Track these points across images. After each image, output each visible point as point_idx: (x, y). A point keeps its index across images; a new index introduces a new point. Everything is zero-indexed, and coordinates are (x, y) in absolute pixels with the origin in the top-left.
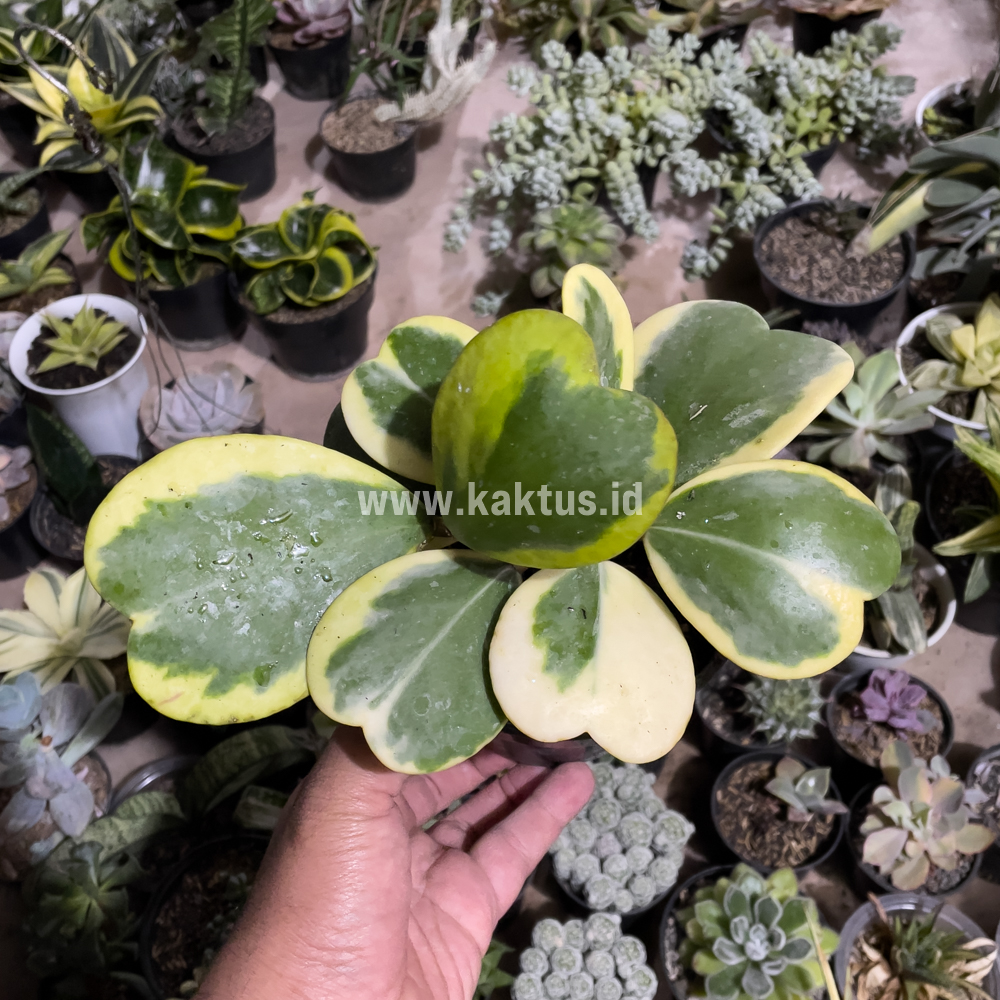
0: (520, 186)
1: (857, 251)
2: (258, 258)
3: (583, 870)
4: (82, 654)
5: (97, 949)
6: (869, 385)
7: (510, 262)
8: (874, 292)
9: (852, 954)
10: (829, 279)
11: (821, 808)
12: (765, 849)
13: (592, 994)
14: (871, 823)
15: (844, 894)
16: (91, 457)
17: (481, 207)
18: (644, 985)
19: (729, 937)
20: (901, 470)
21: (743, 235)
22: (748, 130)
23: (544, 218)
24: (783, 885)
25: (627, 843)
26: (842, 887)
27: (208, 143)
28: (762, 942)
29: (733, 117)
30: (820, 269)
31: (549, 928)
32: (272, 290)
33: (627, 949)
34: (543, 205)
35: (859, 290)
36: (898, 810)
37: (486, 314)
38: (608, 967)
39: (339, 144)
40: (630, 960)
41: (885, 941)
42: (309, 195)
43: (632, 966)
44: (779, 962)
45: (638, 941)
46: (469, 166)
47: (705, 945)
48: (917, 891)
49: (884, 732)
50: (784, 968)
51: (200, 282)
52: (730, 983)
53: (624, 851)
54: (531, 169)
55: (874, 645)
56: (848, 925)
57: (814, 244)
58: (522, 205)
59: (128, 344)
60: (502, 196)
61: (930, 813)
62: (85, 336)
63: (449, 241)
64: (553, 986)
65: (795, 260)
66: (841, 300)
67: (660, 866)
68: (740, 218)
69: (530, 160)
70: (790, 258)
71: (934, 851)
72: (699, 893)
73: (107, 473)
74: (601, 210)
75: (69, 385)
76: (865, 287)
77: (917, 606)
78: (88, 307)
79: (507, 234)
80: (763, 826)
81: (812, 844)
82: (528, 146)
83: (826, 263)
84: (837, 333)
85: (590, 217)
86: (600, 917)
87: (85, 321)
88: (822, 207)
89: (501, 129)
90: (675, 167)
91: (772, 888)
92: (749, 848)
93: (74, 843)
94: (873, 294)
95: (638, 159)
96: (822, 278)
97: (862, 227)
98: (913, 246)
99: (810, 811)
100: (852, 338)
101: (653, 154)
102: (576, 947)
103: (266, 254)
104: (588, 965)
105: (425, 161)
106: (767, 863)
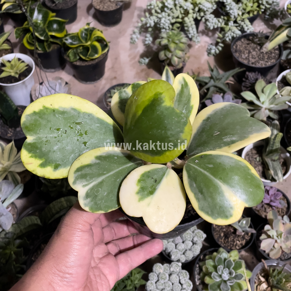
0: (156, 24)
1: (264, 50)
2: (71, 44)
3: (170, 248)
4: (10, 170)
5: (13, 267)
6: (267, 94)
7: (151, 48)
8: (269, 63)
9: (256, 279)
10: (255, 58)
11: (247, 231)
12: (229, 243)
13: (171, 288)
14: (263, 236)
15: (253, 258)
16: (15, 106)
17: (143, 30)
18: (188, 286)
19: (217, 272)
20: (277, 122)
21: (227, 43)
22: (231, 9)
23: (164, 35)
24: (234, 256)
25: (184, 240)
26: (252, 256)
27: (56, 5)
28: (227, 274)
29: (226, 5)
30: (252, 55)
31: (158, 266)
32: (75, 54)
33: (183, 274)
34: (163, 30)
35: (264, 62)
36: (272, 233)
37: (143, 64)
38: (177, 280)
39: (98, 7)
40: (184, 278)
41: (267, 275)
42: (88, 24)
43: (185, 280)
44: (233, 281)
45: (187, 272)
46: (139, 16)
47: (209, 274)
48: (277, 259)
49: (268, 207)
50: (234, 283)
51: (52, 51)
52: (216, 287)
53: (183, 242)
54: (160, 19)
55: (266, 178)
56: (255, 269)
57: (250, 47)
58: (156, 30)
59: (28, 70)
60: (150, 27)
61: (283, 235)
62: (15, 67)
63: (132, 40)
64: (159, 285)
65: (244, 52)
66: (258, 65)
67: (195, 248)
68: (227, 37)
69: (160, 16)
70: (243, 51)
71: (284, 247)
72: (207, 257)
73: (20, 111)
74: (182, 33)
75: (9, 82)
76: (266, 62)
77: (280, 166)
78: (16, 57)
79: (151, 39)
80: (228, 236)
81: (244, 242)
82: (159, 11)
83: (254, 53)
84: (257, 76)
85: (179, 35)
86: (175, 263)
87: (15, 62)
88: (253, 35)
89: (150, 5)
90: (206, 20)
91: (231, 256)
92: (223, 242)
93: (6, 232)
94: (269, 64)
95: (195, 17)
96: (252, 58)
97: (266, 42)
98: (282, 49)
99: (243, 231)
100: (262, 78)
101: (200, 15)
102: (166, 273)
103: (74, 43)
104: (171, 279)
105: (125, 14)
106: (229, 248)
